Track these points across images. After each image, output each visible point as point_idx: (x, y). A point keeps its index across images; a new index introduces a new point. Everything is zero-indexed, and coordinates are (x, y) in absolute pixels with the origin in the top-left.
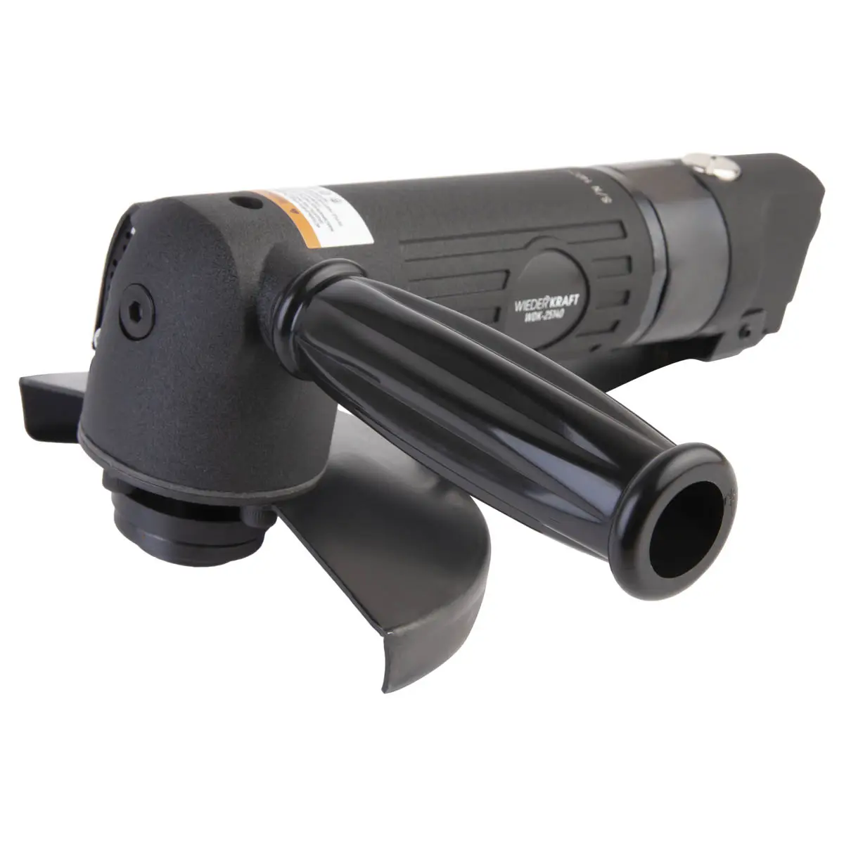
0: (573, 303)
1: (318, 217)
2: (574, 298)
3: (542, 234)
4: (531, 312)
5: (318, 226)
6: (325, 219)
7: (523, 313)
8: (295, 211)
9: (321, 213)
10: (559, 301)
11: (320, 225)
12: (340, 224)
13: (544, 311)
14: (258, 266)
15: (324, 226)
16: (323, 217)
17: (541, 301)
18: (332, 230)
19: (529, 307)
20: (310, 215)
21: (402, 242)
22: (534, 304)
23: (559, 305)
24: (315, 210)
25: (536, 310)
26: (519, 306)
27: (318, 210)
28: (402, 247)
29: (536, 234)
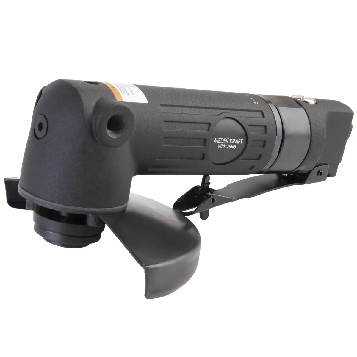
0: (240, 143)
1: (123, 90)
2: (240, 141)
3: (226, 111)
4: (221, 144)
5: (123, 93)
6: (127, 92)
7: (217, 144)
8: (113, 87)
9: (125, 90)
10: (233, 141)
11: (124, 93)
12: (133, 94)
13: (227, 144)
14: (93, 104)
15: (126, 94)
16: (126, 91)
17: (225, 140)
18: (129, 95)
19: (220, 141)
20: (120, 89)
21: (161, 105)
22: (222, 140)
23: (234, 143)
24: (123, 88)
25: (223, 143)
26: (215, 140)
27: (124, 88)
28: (161, 107)
29: (223, 111)
